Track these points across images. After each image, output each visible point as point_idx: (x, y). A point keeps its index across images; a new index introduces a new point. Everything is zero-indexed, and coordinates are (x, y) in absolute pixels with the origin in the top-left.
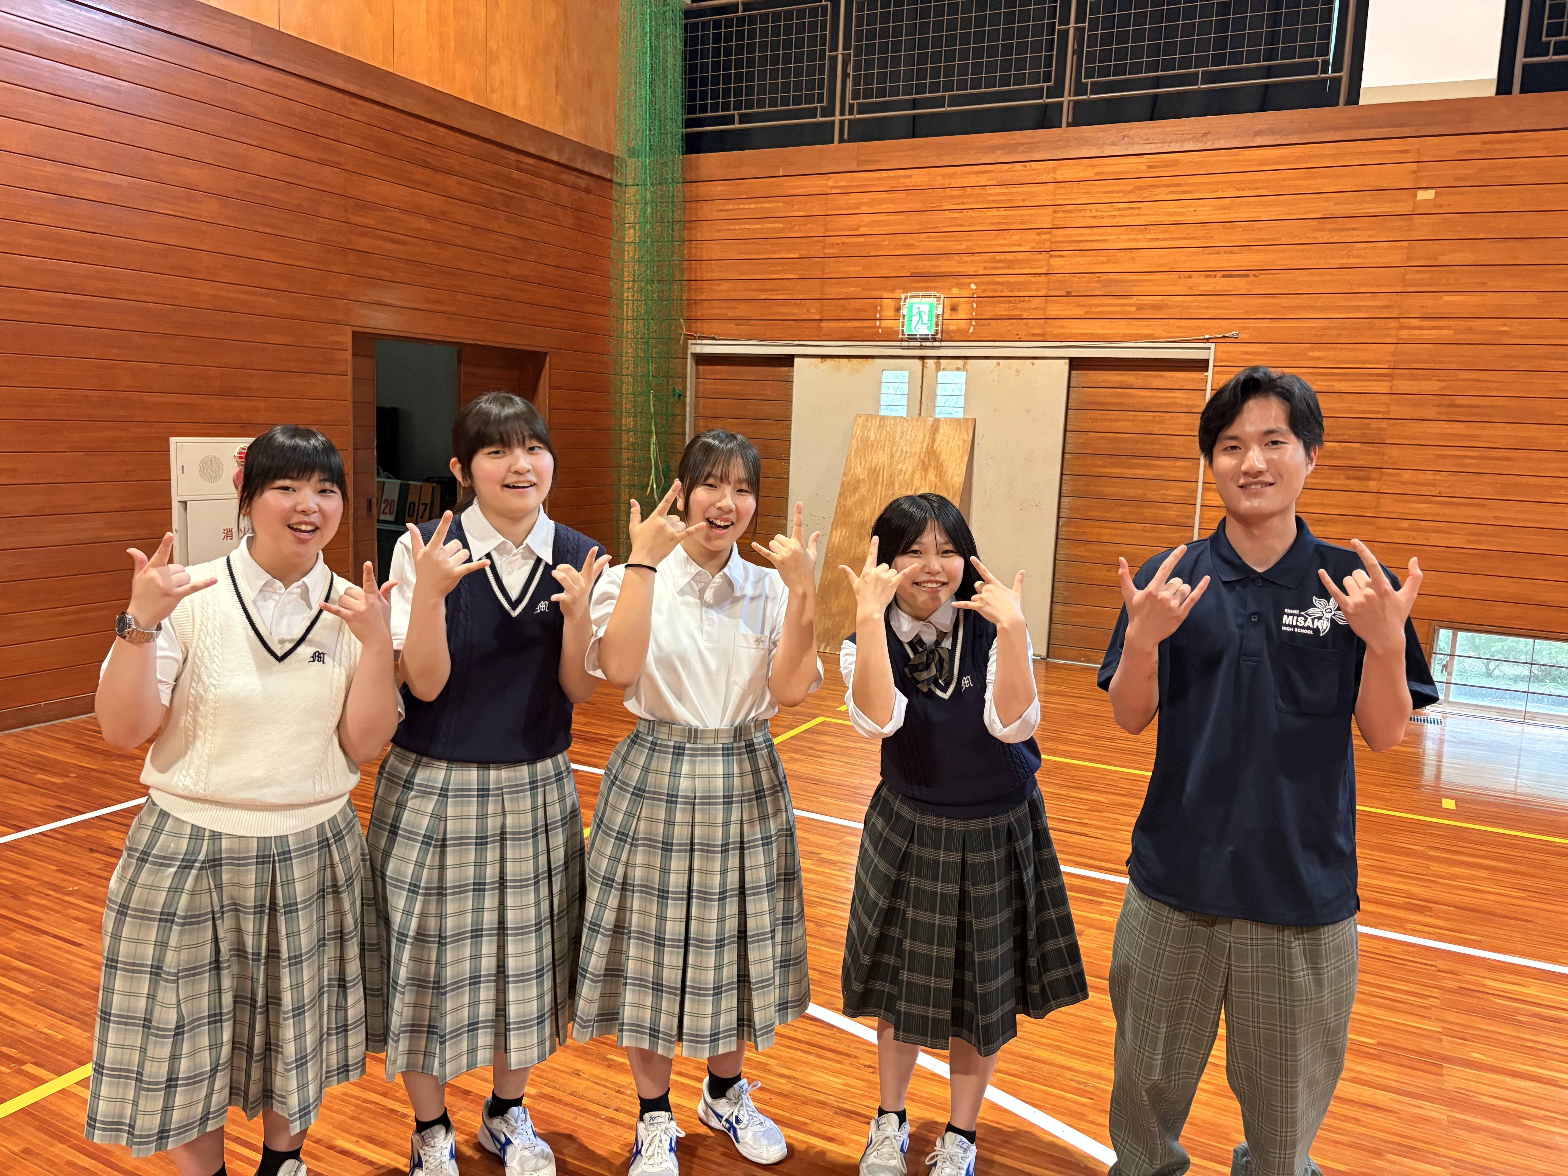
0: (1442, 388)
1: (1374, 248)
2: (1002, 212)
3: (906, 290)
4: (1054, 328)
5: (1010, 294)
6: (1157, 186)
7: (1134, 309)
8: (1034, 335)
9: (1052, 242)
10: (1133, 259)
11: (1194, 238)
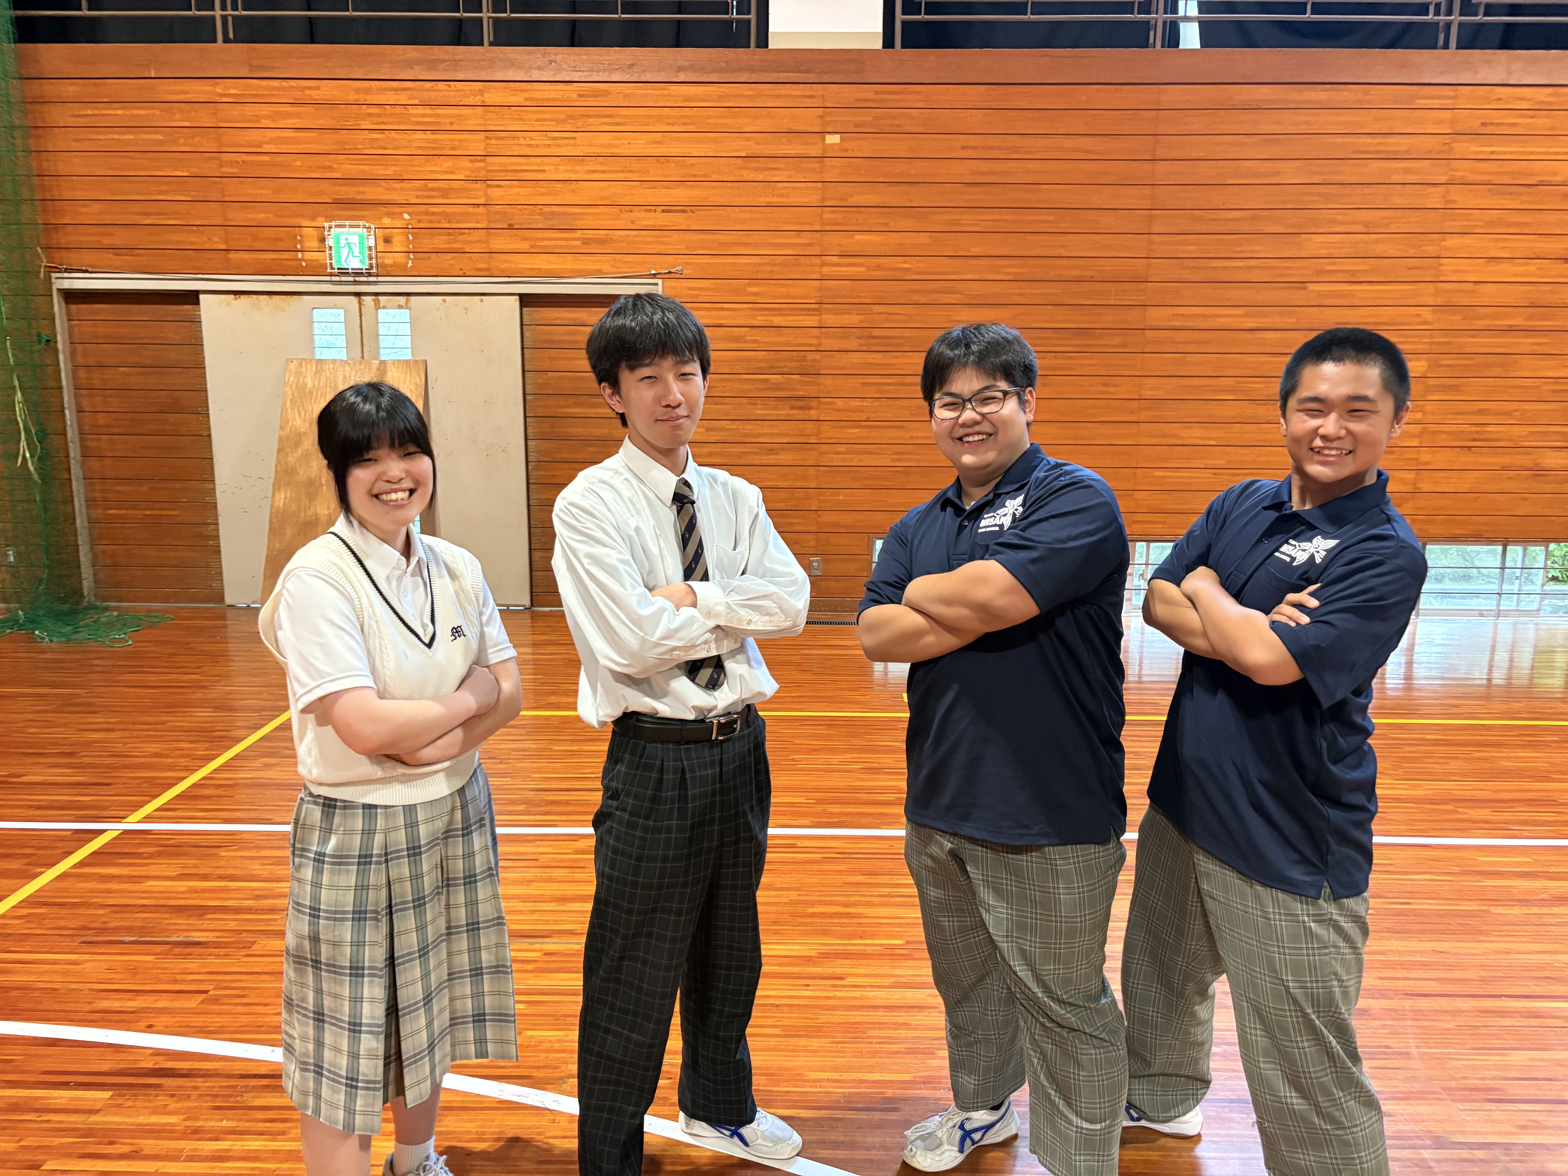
0: (861, 321)
1: (794, 188)
2: (429, 136)
3: (330, 218)
4: (500, 263)
5: (448, 226)
6: (589, 116)
7: (578, 243)
8: (478, 269)
9: (488, 171)
10: (573, 191)
11: (631, 171)
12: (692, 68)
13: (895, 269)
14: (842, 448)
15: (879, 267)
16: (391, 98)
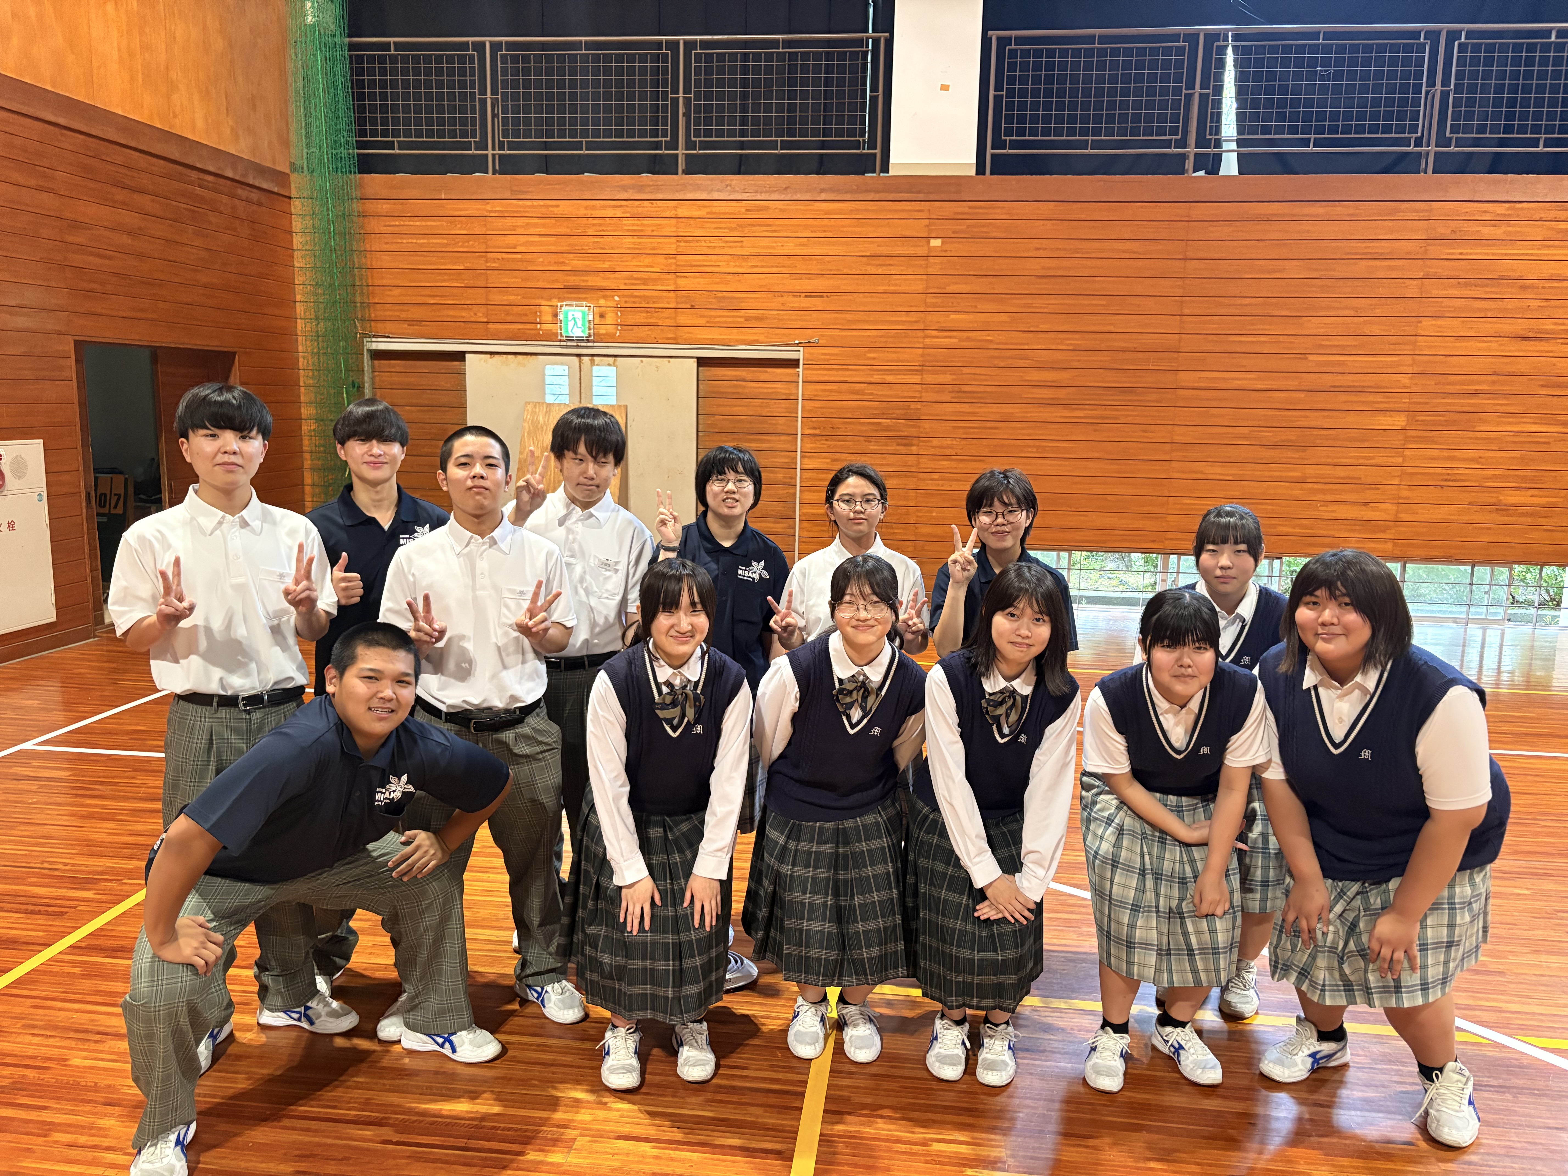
0: (953, 380)
1: (906, 279)
2: (636, 240)
3: (561, 299)
4: (684, 334)
5: (647, 306)
6: (754, 225)
7: (742, 320)
8: (668, 339)
9: (678, 266)
10: (739, 281)
11: (783, 267)
12: (832, 190)
13: (980, 341)
14: (936, 476)
15: (968, 339)
16: (609, 212)
